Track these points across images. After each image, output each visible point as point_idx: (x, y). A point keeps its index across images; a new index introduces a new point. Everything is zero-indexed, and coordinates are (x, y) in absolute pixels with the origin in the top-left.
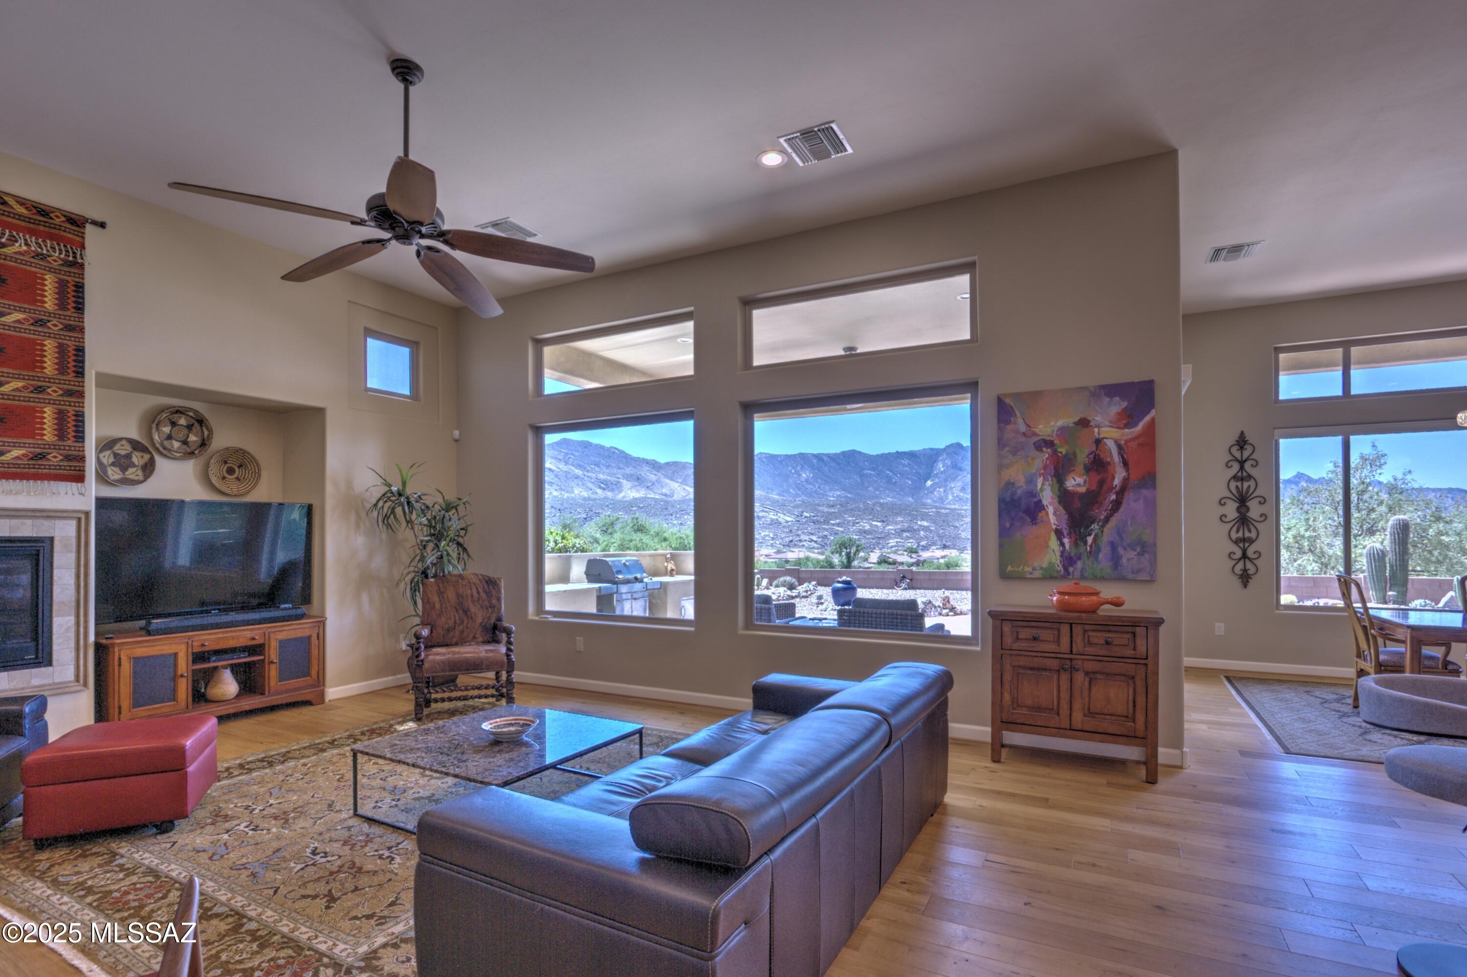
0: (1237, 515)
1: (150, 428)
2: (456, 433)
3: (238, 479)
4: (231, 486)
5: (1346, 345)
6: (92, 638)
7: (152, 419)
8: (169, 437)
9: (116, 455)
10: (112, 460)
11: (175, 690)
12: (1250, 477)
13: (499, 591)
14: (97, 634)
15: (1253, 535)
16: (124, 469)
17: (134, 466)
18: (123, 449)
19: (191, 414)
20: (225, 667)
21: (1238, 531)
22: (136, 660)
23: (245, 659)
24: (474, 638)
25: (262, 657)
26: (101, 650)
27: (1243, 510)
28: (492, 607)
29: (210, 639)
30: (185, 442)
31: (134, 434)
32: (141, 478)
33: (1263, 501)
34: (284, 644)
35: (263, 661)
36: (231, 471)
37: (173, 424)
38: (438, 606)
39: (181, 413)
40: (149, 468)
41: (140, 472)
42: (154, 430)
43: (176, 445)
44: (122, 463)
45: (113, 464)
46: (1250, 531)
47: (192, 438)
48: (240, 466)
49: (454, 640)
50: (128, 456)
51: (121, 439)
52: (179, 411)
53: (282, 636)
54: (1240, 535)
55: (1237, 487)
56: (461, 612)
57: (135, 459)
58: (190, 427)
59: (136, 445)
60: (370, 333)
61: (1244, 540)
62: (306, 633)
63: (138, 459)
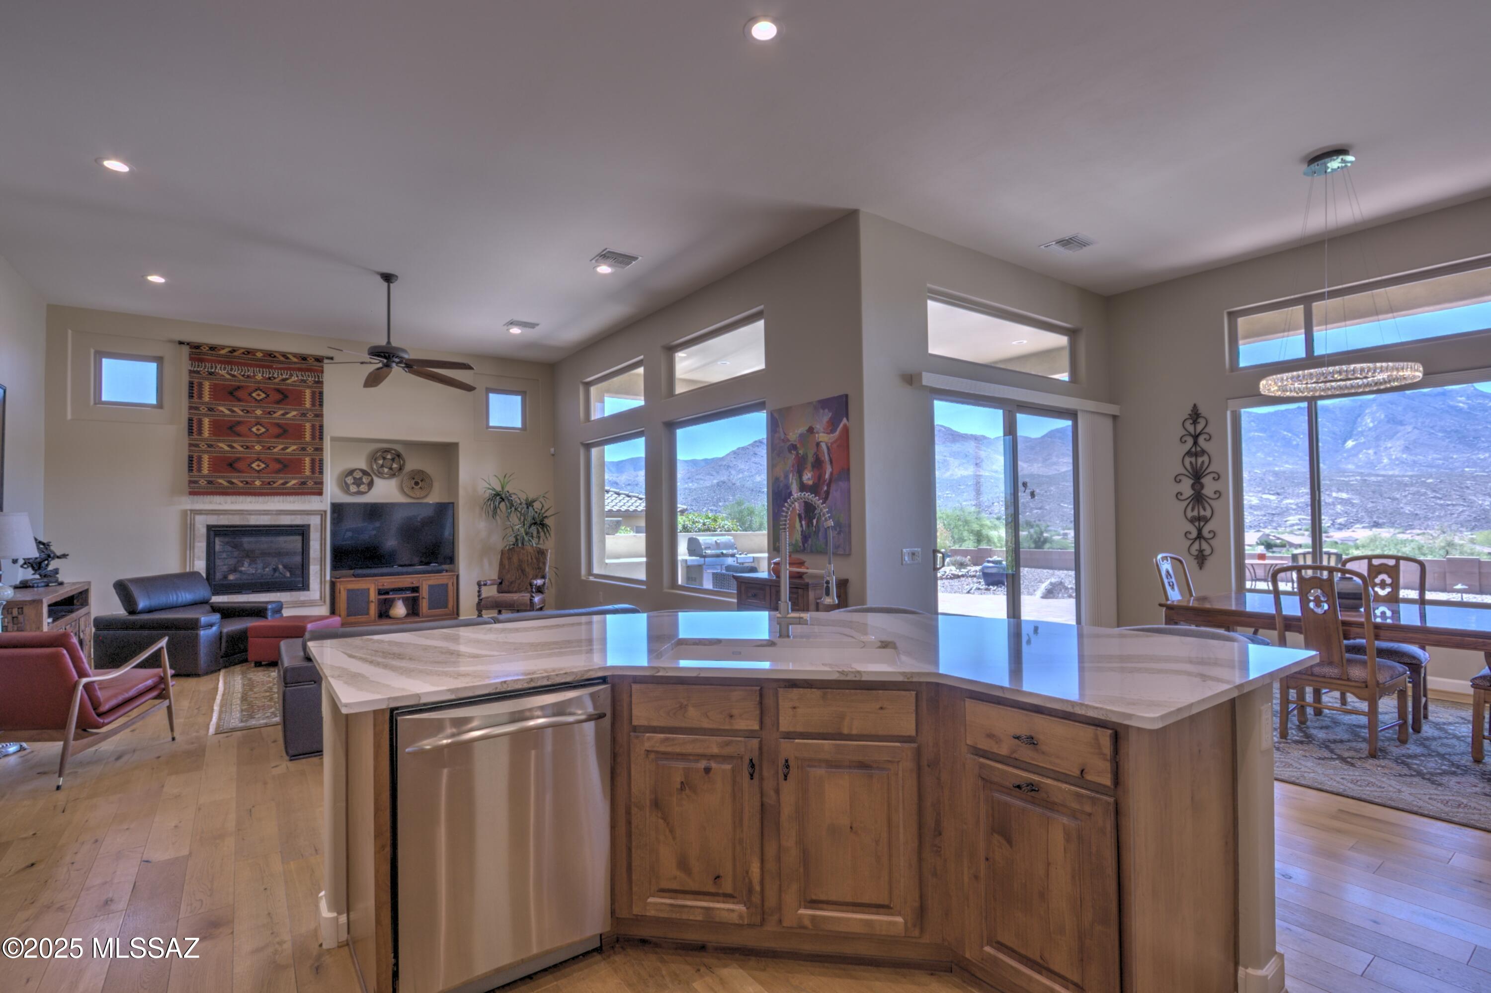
0: (1192, 492)
1: (371, 462)
2: (552, 450)
3: (421, 488)
4: (418, 493)
5: (1307, 301)
6: (328, 578)
7: (373, 458)
8: (382, 466)
9: (355, 478)
10: (352, 481)
11: (368, 609)
12: (1203, 452)
13: (545, 558)
14: (331, 577)
15: (1208, 513)
16: (358, 486)
17: (363, 483)
18: (358, 475)
19: (393, 452)
20: (399, 599)
21: (1193, 510)
22: (349, 590)
23: (409, 594)
24: (527, 588)
25: (417, 594)
26: (333, 585)
27: (1197, 487)
28: (539, 568)
29: (388, 582)
30: (391, 469)
31: (363, 465)
32: (366, 490)
33: (1216, 476)
34: (431, 587)
35: (419, 596)
36: (417, 483)
37: (384, 458)
38: (507, 567)
39: (388, 452)
40: (371, 484)
41: (366, 488)
42: (373, 463)
43: (386, 470)
44: (358, 482)
45: (353, 483)
46: (1205, 510)
47: (395, 466)
48: (422, 481)
49: (515, 589)
50: (361, 479)
51: (356, 469)
52: (387, 451)
53: (431, 582)
54: (1195, 513)
55: (1191, 463)
56: (520, 571)
57: (364, 480)
58: (393, 460)
59: (364, 473)
60: (490, 390)
61: (1199, 519)
62: (445, 581)
63: (365, 480)
